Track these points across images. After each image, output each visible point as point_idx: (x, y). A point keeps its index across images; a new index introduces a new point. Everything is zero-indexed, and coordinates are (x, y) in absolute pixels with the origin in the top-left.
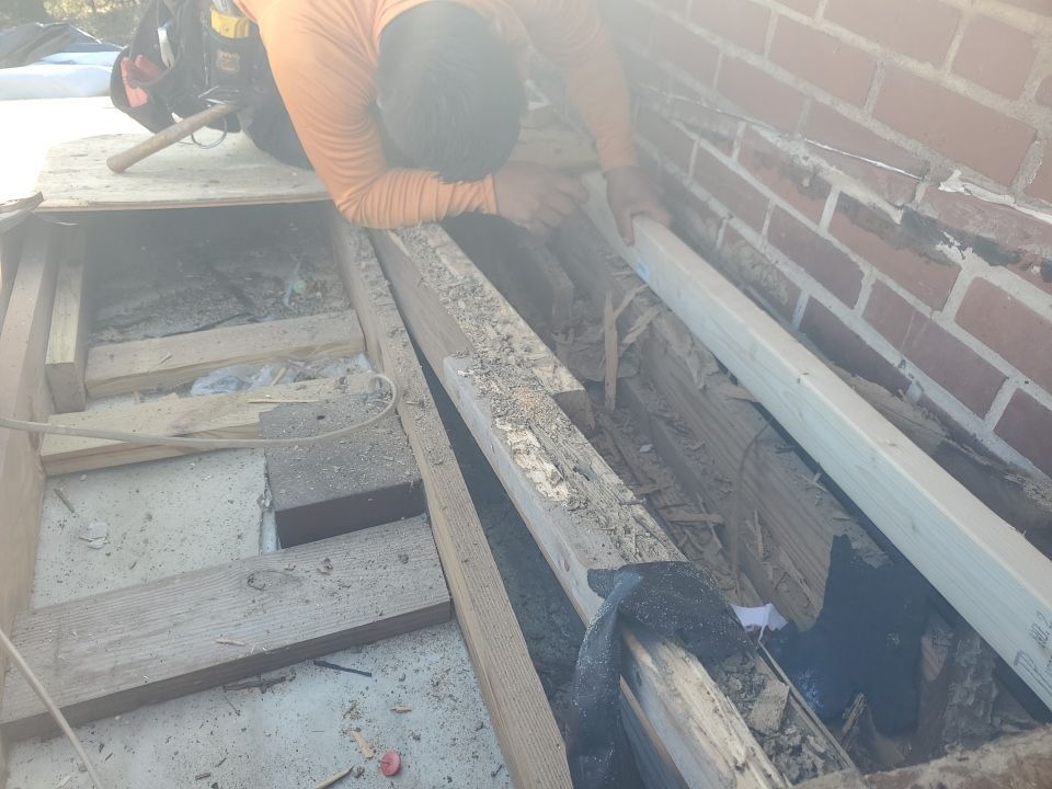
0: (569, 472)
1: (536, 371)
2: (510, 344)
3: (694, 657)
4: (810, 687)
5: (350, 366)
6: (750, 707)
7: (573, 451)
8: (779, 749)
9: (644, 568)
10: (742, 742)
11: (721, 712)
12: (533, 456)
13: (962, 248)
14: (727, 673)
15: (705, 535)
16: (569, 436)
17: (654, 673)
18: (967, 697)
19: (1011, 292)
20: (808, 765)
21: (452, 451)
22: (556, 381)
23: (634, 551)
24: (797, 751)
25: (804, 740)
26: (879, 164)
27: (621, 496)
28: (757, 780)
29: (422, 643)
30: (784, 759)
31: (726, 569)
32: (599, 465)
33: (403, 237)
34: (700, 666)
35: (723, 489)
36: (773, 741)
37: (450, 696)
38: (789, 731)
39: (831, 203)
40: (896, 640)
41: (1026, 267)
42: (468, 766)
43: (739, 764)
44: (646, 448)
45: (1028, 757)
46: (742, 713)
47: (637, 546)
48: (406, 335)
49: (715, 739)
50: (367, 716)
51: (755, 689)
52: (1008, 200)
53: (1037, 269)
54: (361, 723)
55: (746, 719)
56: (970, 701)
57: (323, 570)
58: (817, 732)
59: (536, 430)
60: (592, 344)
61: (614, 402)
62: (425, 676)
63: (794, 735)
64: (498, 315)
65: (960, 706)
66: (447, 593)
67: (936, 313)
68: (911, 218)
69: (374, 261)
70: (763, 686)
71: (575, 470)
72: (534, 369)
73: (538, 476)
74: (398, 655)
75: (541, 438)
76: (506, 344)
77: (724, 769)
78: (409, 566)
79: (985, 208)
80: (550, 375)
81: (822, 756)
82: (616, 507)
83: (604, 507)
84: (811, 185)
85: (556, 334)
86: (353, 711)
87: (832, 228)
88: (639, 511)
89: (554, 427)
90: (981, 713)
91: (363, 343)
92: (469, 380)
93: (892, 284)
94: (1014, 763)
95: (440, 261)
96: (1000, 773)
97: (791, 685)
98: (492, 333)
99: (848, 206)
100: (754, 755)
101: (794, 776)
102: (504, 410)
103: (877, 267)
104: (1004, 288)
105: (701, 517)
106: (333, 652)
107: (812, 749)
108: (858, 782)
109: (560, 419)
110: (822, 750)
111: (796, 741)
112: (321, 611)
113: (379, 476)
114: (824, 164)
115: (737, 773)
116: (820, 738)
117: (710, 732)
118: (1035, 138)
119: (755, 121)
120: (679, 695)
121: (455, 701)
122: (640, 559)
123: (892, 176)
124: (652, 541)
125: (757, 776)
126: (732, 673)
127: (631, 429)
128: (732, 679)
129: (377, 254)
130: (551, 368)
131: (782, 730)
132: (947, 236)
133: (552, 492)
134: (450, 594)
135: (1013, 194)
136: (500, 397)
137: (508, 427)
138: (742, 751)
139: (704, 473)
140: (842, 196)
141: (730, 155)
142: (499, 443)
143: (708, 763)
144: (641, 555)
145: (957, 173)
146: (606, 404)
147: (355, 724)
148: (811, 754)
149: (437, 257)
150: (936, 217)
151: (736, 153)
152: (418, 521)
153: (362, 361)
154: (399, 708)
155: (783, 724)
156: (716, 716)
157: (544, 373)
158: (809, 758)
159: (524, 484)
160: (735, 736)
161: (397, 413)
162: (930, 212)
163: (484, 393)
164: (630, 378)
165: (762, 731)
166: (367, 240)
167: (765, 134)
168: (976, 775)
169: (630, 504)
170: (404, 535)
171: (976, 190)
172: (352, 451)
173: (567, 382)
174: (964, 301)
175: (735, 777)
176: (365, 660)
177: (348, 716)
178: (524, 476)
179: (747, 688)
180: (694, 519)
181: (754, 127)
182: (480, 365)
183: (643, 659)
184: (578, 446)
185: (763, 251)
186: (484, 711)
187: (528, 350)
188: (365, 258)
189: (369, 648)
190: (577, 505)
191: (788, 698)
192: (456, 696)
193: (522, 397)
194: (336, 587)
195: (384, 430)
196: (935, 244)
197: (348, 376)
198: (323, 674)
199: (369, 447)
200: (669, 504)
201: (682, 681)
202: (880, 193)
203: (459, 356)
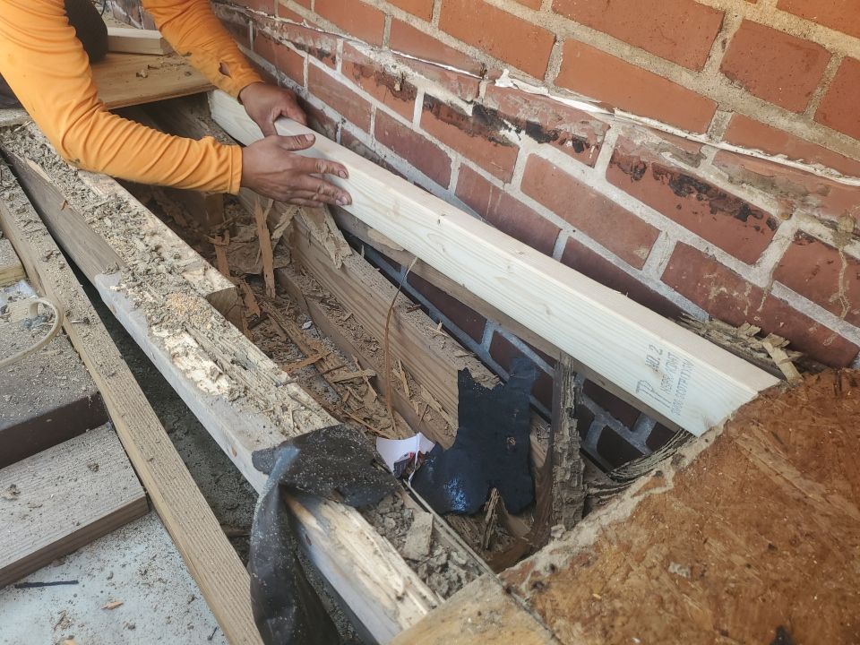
0: (227, 366)
1: (188, 276)
2: (160, 254)
3: (353, 509)
4: (458, 492)
5: (12, 293)
6: (404, 540)
7: (229, 345)
8: (430, 571)
9: (301, 441)
10: (399, 573)
11: (380, 552)
12: (191, 357)
13: (518, 132)
14: (382, 515)
15: (363, 388)
16: (224, 332)
17: (320, 533)
18: (565, 474)
19: (555, 162)
20: (454, 578)
21: (123, 361)
22: (208, 283)
23: (292, 426)
24: (445, 567)
25: (449, 557)
26: (450, 68)
27: (276, 378)
28: (415, 604)
29: (125, 539)
30: (435, 578)
31: (383, 412)
32: (255, 354)
33: (42, 164)
34: (359, 515)
35: (372, 348)
36: (425, 565)
37: (160, 579)
38: (437, 552)
39: (419, 102)
40: (513, 442)
41: (563, 142)
42: (185, 638)
43: (400, 594)
44: (307, 325)
45: (610, 525)
46: (397, 549)
47: (294, 421)
48: (62, 257)
49: (378, 578)
50: (80, 622)
51: (406, 523)
52: (543, 91)
53: (570, 144)
54: (74, 630)
55: (401, 553)
56: (568, 477)
57: (9, 496)
58: (459, 548)
59: (192, 331)
60: (247, 242)
61: (273, 291)
62: (134, 568)
63: (441, 554)
64: (145, 228)
65: (562, 482)
66: (142, 489)
67: (507, 185)
68: (479, 110)
69: (19, 190)
70: (412, 519)
71: (233, 362)
72: (184, 274)
73: (198, 375)
74: (103, 556)
75: (198, 338)
76: (155, 255)
77: (387, 603)
78: (101, 473)
79: (529, 98)
80: (202, 278)
81: (464, 567)
82: (273, 389)
83: (262, 391)
84: (401, 89)
85: (214, 237)
86: (64, 621)
87: (423, 125)
88: (294, 388)
89: (209, 326)
90: (576, 484)
91: (22, 270)
92: (122, 294)
93: (472, 165)
94: (601, 532)
95: (83, 183)
96: (592, 543)
97: (433, 512)
98: (141, 246)
99: (432, 105)
100: (411, 583)
101: (445, 591)
102: (160, 317)
103: (460, 153)
104: (550, 160)
105: (359, 374)
106: (33, 571)
107: (456, 563)
108: (492, 583)
109: (215, 317)
110: (463, 562)
111: (443, 559)
112: (14, 537)
113: (55, 397)
114: (409, 71)
115: (399, 603)
116: (461, 551)
117: (372, 572)
118: (555, 41)
119: (350, 37)
120: (343, 547)
121: (165, 583)
122: (298, 431)
123: (460, 78)
124: (307, 413)
125: (415, 601)
126: (386, 513)
127: (292, 311)
128: (387, 519)
129: (21, 182)
130: (201, 271)
131: (431, 553)
132: (506, 122)
133: (213, 387)
134: (145, 490)
135: (546, 86)
136: (154, 306)
137: (165, 333)
138: (400, 582)
139: (356, 337)
140: (426, 97)
141: (335, 69)
142: (157, 349)
143: (374, 601)
144: (298, 428)
145: (506, 72)
146: (268, 293)
147: (67, 633)
148: (455, 567)
149: (79, 180)
150: (496, 108)
151: (339, 66)
152: (103, 430)
153: (23, 287)
154: (110, 605)
155: (432, 547)
156: (377, 557)
157: (195, 277)
158: (455, 571)
159: (185, 384)
160: (393, 570)
161: (64, 332)
162: (491, 104)
163: (138, 304)
164: (285, 267)
165: (416, 558)
166: (9, 171)
167: (359, 48)
168: (576, 550)
169: (285, 384)
170: (92, 446)
171: (521, 85)
172: (21, 377)
173: (218, 282)
174: (524, 174)
175: (397, 607)
176: (70, 570)
177: (59, 627)
178: (185, 376)
179: (400, 523)
180: (353, 376)
181: (350, 43)
182: (132, 279)
183: (309, 523)
184: (234, 340)
185: (373, 149)
186: (194, 584)
187: (178, 257)
188: (8, 188)
189: (72, 557)
190: (237, 395)
191: (433, 523)
192: (164, 578)
193: (177, 303)
194: (26, 509)
195: (53, 352)
196: (498, 131)
197: (9, 305)
198: (27, 595)
199: (39, 371)
200: (331, 368)
201: (343, 533)
202: (454, 91)
203: (111, 271)
